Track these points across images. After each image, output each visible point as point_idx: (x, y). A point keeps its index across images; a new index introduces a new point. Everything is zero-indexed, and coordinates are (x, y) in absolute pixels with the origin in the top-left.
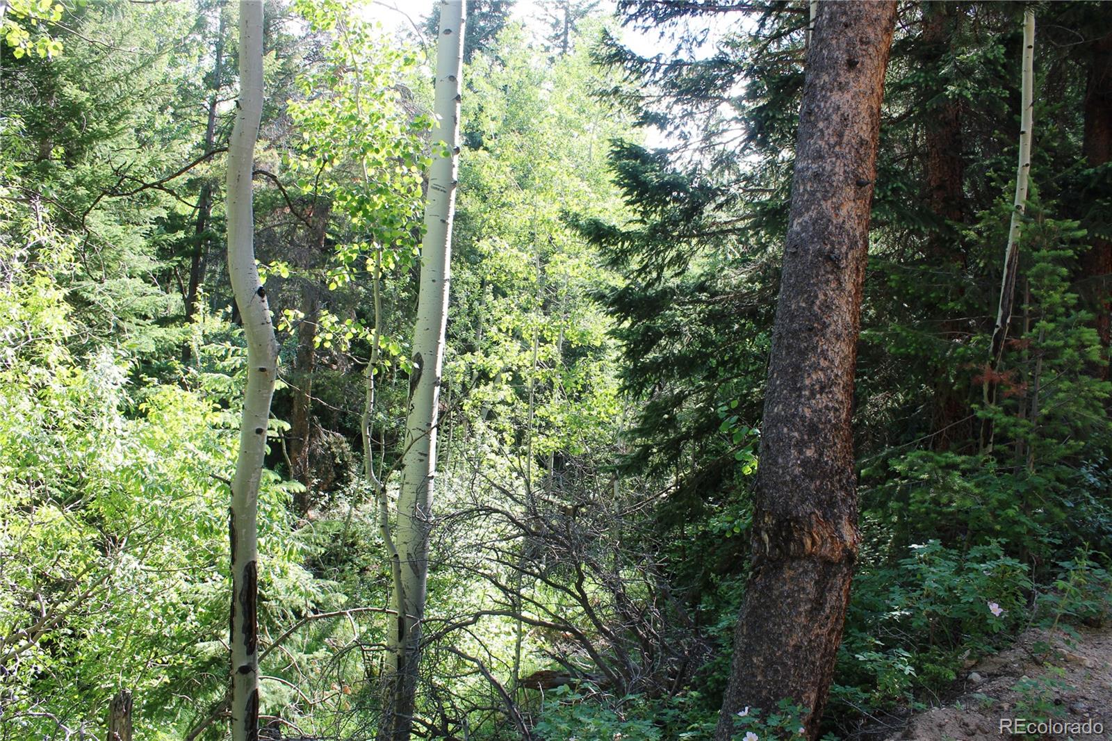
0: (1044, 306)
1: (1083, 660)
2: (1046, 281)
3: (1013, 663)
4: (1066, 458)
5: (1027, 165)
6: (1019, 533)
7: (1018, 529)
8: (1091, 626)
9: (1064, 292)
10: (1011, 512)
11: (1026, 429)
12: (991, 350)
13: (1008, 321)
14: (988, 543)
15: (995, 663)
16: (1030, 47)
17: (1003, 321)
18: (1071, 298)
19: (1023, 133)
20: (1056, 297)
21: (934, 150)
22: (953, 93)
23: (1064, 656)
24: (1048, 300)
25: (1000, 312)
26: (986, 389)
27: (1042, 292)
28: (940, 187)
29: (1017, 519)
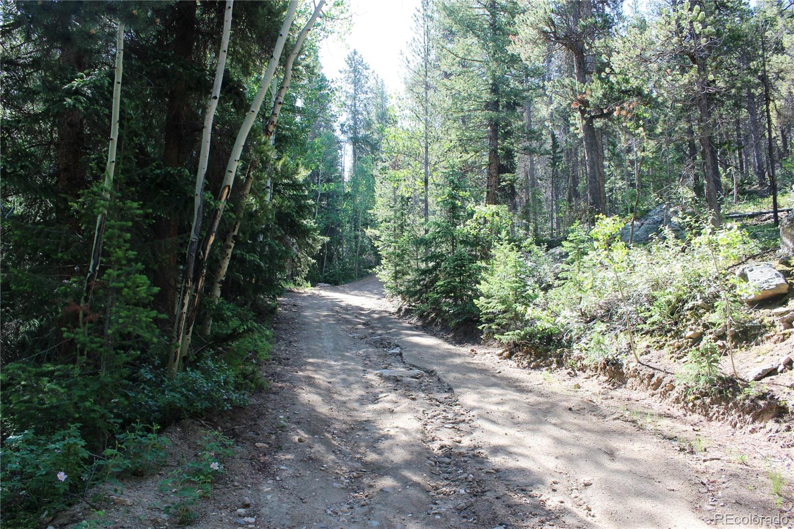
0: (113, 259)
1: (125, 501)
2: (115, 242)
3: (79, 513)
4: (128, 363)
5: (113, 162)
6: (93, 418)
7: (93, 415)
8: (137, 476)
9: (127, 250)
10: (88, 404)
11: (98, 345)
12: (85, 289)
13: (97, 268)
14: (69, 428)
15: (66, 516)
16: (119, 83)
17: (94, 268)
18: (132, 254)
19: (112, 139)
20: (120, 253)
21: (63, 142)
22: (69, 104)
23: (113, 501)
24: (115, 255)
25: (92, 262)
26: (81, 316)
27: (112, 249)
28: (66, 170)
29: (92, 408)
